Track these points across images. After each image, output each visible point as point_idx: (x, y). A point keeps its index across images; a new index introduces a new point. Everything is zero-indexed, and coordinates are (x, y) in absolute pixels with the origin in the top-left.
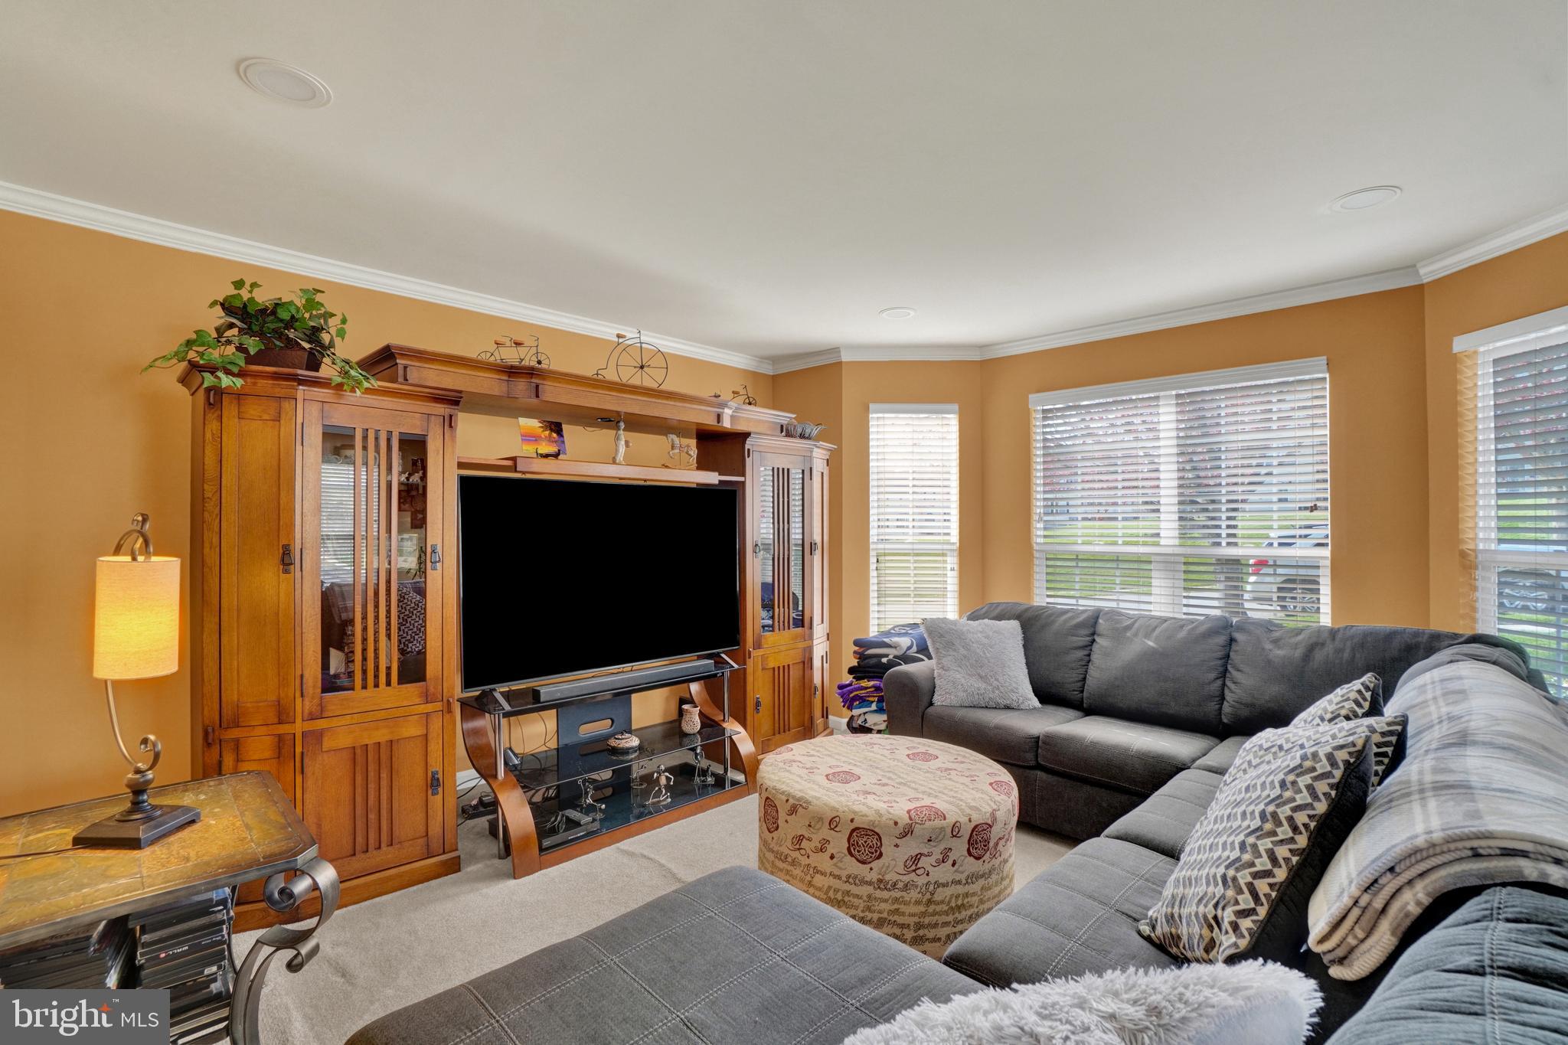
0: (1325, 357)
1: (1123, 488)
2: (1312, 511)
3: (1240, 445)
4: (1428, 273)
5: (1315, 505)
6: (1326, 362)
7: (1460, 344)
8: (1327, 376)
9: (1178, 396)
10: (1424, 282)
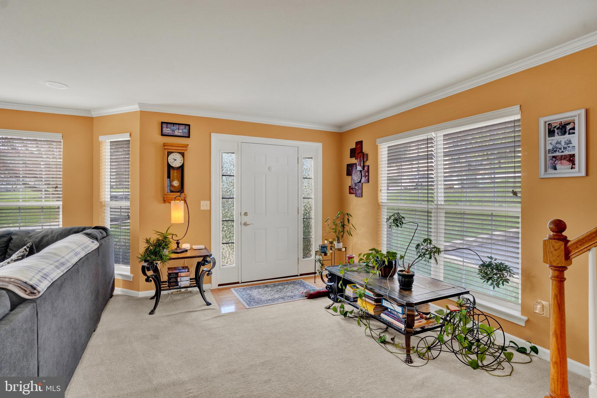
0: (61, 134)
2: (55, 188)
4: (94, 114)
5: (57, 186)
6: (61, 136)
7: (101, 138)
8: (62, 141)
10: (94, 116)
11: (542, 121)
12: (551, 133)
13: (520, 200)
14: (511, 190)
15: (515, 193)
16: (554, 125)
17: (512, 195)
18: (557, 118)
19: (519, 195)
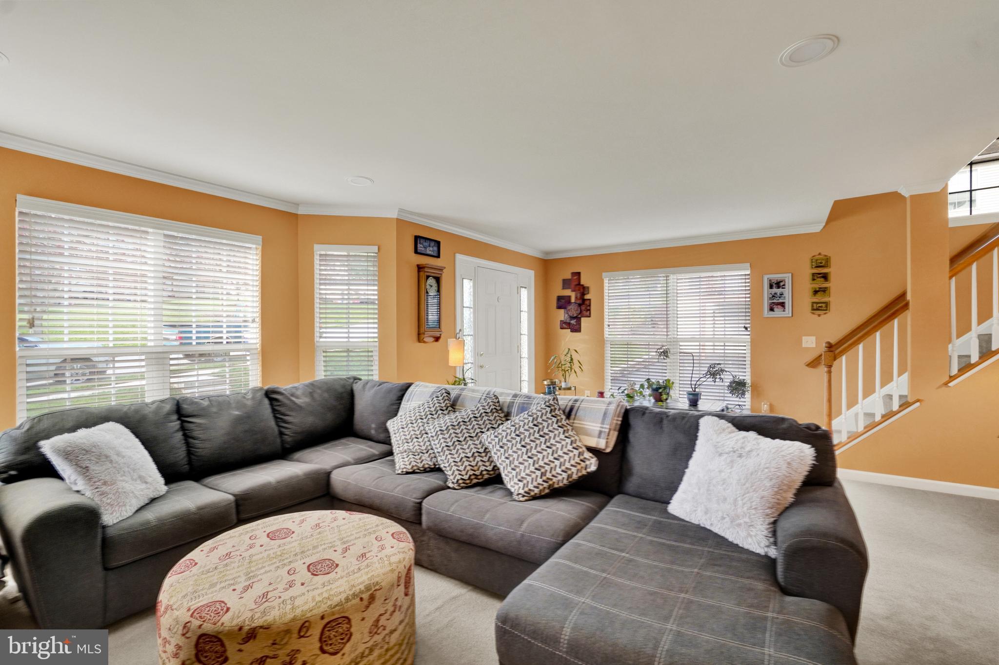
0: (262, 237)
1: (114, 300)
3: (212, 279)
4: (301, 211)
6: (261, 240)
9: (166, 236)
10: (299, 213)
11: (766, 279)
12: (771, 287)
13: (749, 333)
14: (743, 326)
15: (746, 328)
16: (773, 281)
17: (744, 329)
18: (776, 277)
19: (749, 329)
